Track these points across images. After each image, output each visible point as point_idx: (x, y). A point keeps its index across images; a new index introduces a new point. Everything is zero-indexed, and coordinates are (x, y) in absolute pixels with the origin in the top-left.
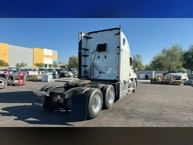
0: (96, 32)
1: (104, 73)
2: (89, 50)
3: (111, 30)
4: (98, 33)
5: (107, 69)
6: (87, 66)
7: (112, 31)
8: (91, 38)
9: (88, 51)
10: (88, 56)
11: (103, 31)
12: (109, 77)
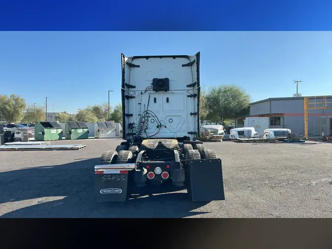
0: (147, 57)
1: (166, 127)
2: (134, 87)
3: (174, 57)
4: (150, 59)
5: (171, 121)
6: (132, 115)
7: (177, 59)
8: (138, 66)
9: (134, 89)
10: (134, 97)
11: (161, 57)
12: (175, 133)
